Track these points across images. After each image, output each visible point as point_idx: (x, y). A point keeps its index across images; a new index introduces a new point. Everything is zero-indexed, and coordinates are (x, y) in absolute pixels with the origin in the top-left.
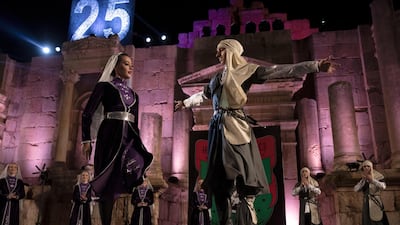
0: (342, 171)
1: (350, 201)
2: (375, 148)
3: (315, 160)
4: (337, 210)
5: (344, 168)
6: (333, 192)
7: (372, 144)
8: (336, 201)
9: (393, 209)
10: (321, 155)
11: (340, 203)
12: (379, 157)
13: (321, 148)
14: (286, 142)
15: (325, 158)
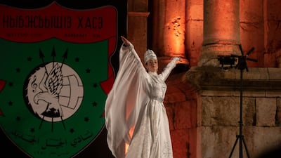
0: (211, 67)
1: (218, 110)
2: (266, 30)
3: (176, 42)
4: (199, 122)
5: (215, 63)
6: (197, 96)
7: (262, 22)
8: (200, 110)
9: (273, 123)
10: (186, 34)
11: (204, 112)
12: (270, 44)
13: (186, 22)
14: (133, 11)
15: (191, 39)
